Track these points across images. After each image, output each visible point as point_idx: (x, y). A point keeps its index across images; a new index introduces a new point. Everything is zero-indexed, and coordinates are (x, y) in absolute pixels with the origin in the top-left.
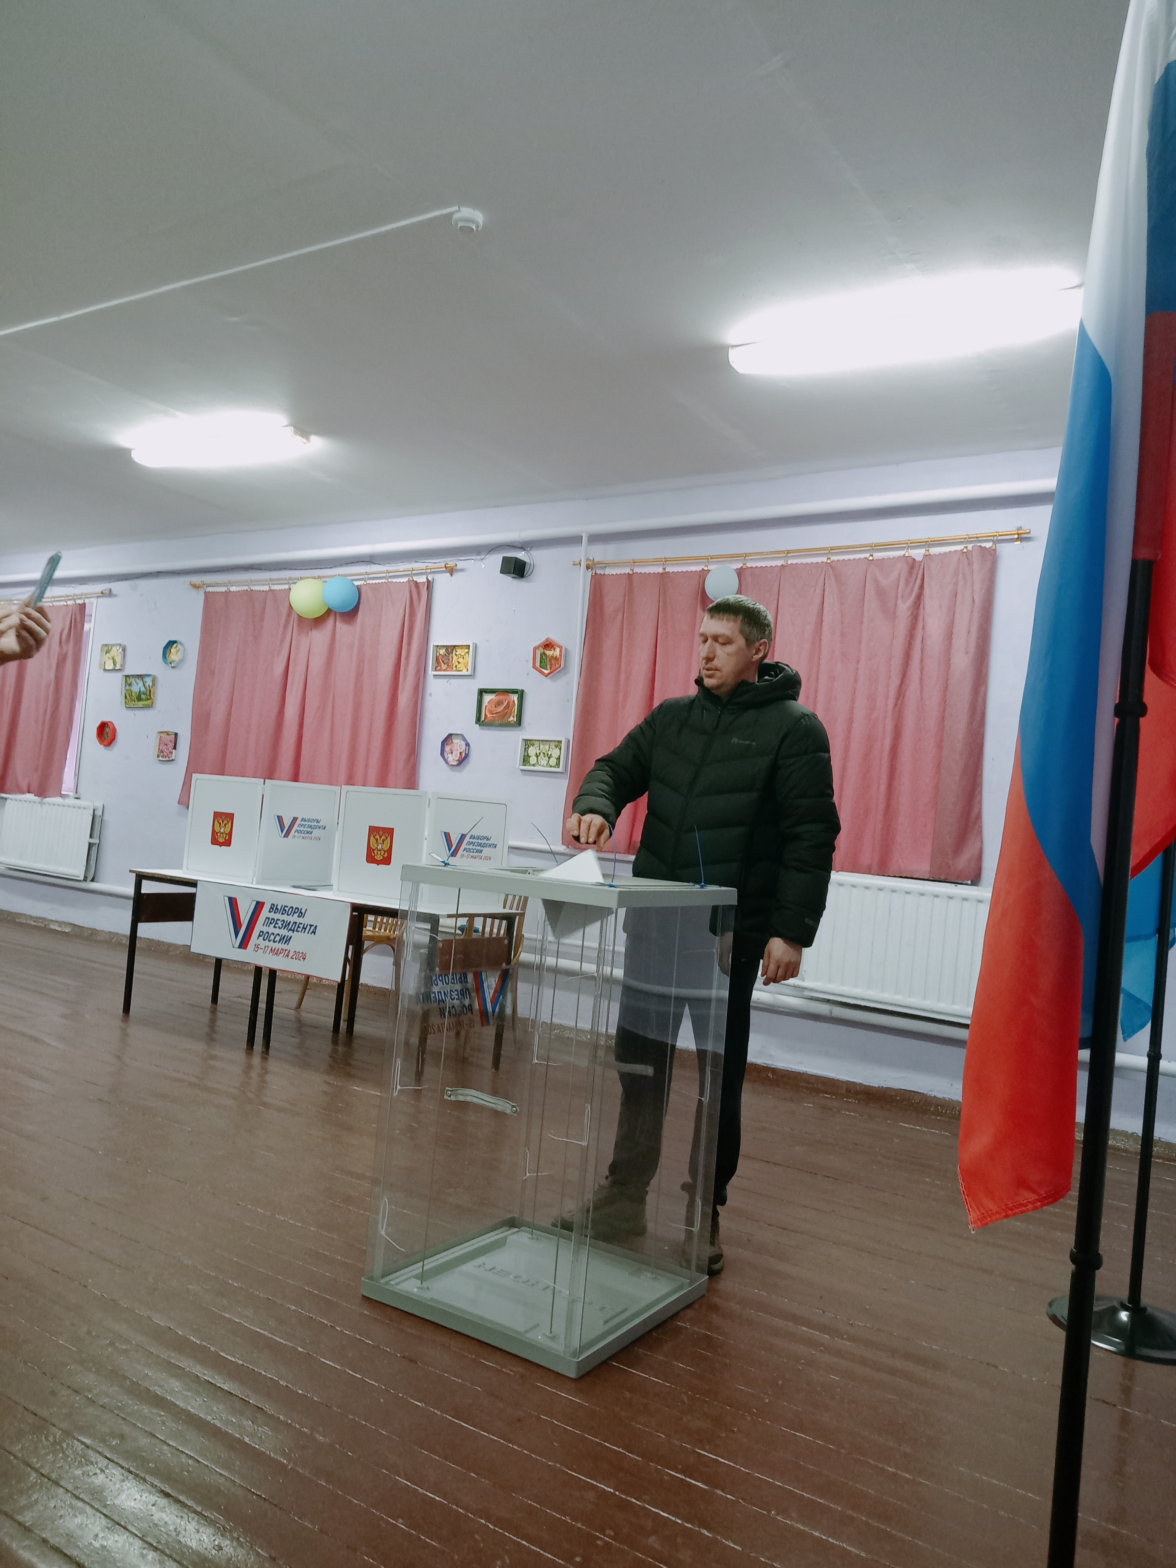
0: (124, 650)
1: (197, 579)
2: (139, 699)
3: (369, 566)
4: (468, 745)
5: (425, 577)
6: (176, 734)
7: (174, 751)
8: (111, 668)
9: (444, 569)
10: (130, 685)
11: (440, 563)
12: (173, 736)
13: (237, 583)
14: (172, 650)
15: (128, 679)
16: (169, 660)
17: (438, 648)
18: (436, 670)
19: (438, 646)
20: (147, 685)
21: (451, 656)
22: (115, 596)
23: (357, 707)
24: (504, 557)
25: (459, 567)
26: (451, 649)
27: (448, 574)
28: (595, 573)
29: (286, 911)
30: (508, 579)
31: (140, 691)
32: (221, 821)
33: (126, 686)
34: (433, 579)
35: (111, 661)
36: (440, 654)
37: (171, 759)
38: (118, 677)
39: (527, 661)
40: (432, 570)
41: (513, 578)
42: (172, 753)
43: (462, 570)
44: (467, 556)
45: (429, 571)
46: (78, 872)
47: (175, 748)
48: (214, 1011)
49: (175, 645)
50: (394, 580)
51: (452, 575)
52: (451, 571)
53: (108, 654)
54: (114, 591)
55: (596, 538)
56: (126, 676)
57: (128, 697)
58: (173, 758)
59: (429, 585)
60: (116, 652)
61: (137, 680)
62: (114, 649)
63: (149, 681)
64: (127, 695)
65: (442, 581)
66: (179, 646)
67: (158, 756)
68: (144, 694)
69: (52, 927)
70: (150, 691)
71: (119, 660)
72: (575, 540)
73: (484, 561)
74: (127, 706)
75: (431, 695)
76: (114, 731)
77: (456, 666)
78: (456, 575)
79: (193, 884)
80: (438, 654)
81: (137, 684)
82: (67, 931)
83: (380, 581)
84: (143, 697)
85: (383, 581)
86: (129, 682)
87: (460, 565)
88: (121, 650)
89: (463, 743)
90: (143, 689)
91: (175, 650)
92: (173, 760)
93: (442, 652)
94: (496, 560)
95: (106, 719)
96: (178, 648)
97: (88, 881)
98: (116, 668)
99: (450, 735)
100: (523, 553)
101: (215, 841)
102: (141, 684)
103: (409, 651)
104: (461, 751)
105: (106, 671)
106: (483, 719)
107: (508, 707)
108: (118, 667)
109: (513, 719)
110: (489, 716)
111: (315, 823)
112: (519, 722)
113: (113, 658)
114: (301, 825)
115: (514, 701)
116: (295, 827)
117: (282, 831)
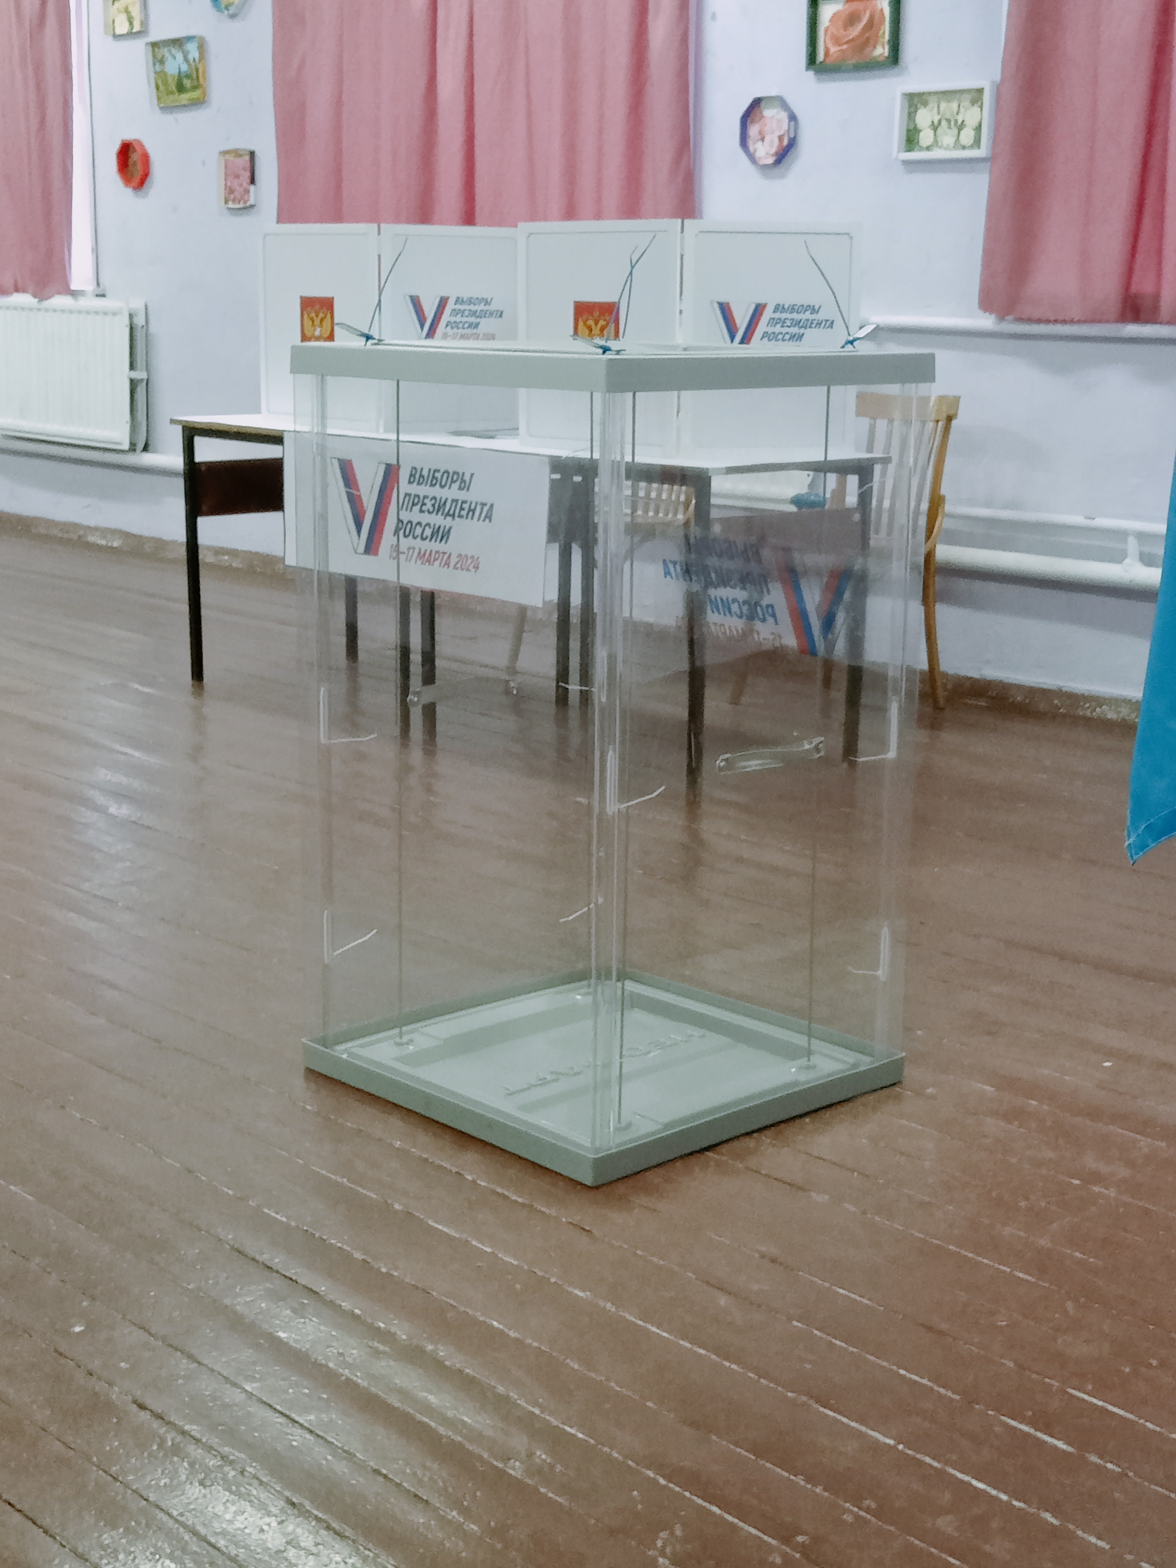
2: (181, 88)
4: (793, 118)
6: (252, 154)
7: (252, 188)
8: (126, 33)
10: (162, 62)
12: (248, 158)
15: (157, 50)
16: (224, 3)
20: (190, 57)
29: (436, 479)
31: (180, 72)
32: (314, 313)
33: (154, 65)
35: (124, 14)
37: (248, 205)
38: (139, 50)
42: (249, 192)
46: (122, 435)
47: (253, 182)
48: (353, 673)
56: (154, 45)
57: (162, 88)
58: (253, 202)
61: (173, 51)
63: (192, 49)
64: (160, 83)
67: (226, 200)
68: (188, 78)
69: (91, 539)
70: (197, 70)
71: (136, 12)
74: (162, 104)
76: (146, 158)
79: (276, 439)
81: (174, 58)
82: (112, 544)
84: (187, 83)
86: (159, 57)
89: (784, 116)
90: (184, 68)
92: (252, 207)
95: (129, 136)
97: (138, 451)
98: (134, 30)
99: (757, 103)
102: (180, 56)
104: (782, 133)
105: (116, 37)
106: (821, 57)
107: (870, 25)
108: (137, 28)
109: (882, 51)
110: (833, 49)
111: (482, 307)
112: (895, 56)
113: (127, 11)
114: (455, 312)
115: (882, 10)
116: (446, 317)
117: (422, 326)
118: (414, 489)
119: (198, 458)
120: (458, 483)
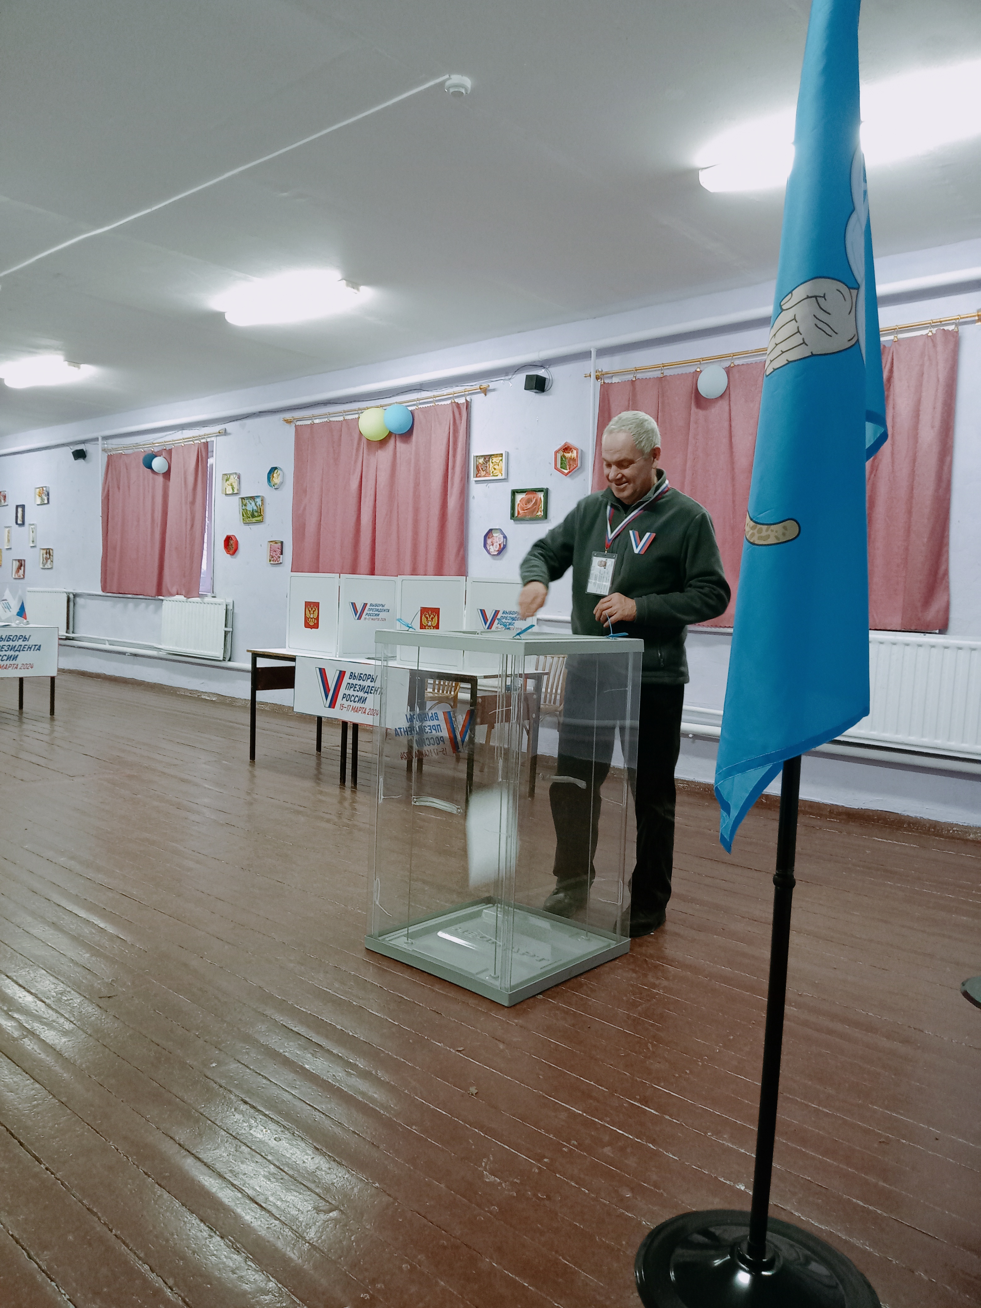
0: (239, 478)
1: (288, 416)
2: (253, 516)
3: (420, 393)
4: (505, 537)
5: (464, 398)
6: (282, 543)
7: (281, 556)
8: (231, 493)
9: (479, 390)
10: (245, 505)
11: (476, 385)
12: (280, 544)
13: (319, 416)
14: (274, 476)
15: (243, 500)
16: (272, 483)
17: (478, 458)
18: (477, 477)
19: (477, 456)
20: (258, 504)
21: (488, 464)
22: (230, 434)
23: (416, 510)
24: (527, 375)
25: (491, 387)
26: (488, 458)
27: (483, 395)
28: (604, 383)
29: (361, 677)
30: (531, 394)
31: (253, 510)
32: (310, 609)
33: (242, 506)
34: (471, 400)
35: (230, 487)
36: (479, 463)
37: (279, 562)
38: (236, 500)
39: (550, 463)
40: (470, 392)
41: (535, 393)
42: (280, 557)
43: (494, 390)
44: (497, 378)
45: (467, 393)
46: (219, 654)
47: (282, 554)
48: (319, 757)
49: (276, 471)
50: (440, 403)
51: (486, 395)
52: (485, 391)
53: (227, 482)
54: (228, 431)
55: (603, 352)
56: (243, 498)
57: (245, 515)
58: (281, 562)
59: (468, 405)
60: (233, 479)
61: (251, 501)
62: (232, 477)
63: (259, 501)
64: (244, 513)
65: (478, 401)
66: (279, 472)
67: (270, 560)
68: (256, 512)
69: (203, 697)
70: (260, 509)
71: (235, 485)
72: (584, 355)
73: (511, 380)
74: (245, 522)
75: (474, 497)
76: (237, 542)
77: (493, 473)
78: (490, 395)
79: (293, 659)
80: (478, 463)
81: (251, 504)
82: (214, 699)
83: (429, 405)
84: (256, 514)
85: (431, 405)
86: (244, 503)
87: (492, 385)
88: (236, 478)
89: (501, 536)
90: (255, 508)
91: (276, 475)
92: (281, 563)
93: (481, 461)
94: (521, 378)
95: (230, 534)
96: (278, 473)
97: (227, 661)
98: (234, 493)
99: (491, 531)
100: (543, 370)
101: (307, 625)
102: (253, 504)
103: (454, 462)
104: (501, 542)
105: (226, 494)
106: (516, 514)
107: (536, 503)
108: (236, 492)
109: (540, 513)
110: (521, 512)
111: (381, 607)
112: (546, 516)
113: (232, 485)
114: (370, 609)
115: (540, 498)
116: (366, 611)
117: (356, 615)
118: (351, 681)
119: (258, 666)
120: (370, 680)
